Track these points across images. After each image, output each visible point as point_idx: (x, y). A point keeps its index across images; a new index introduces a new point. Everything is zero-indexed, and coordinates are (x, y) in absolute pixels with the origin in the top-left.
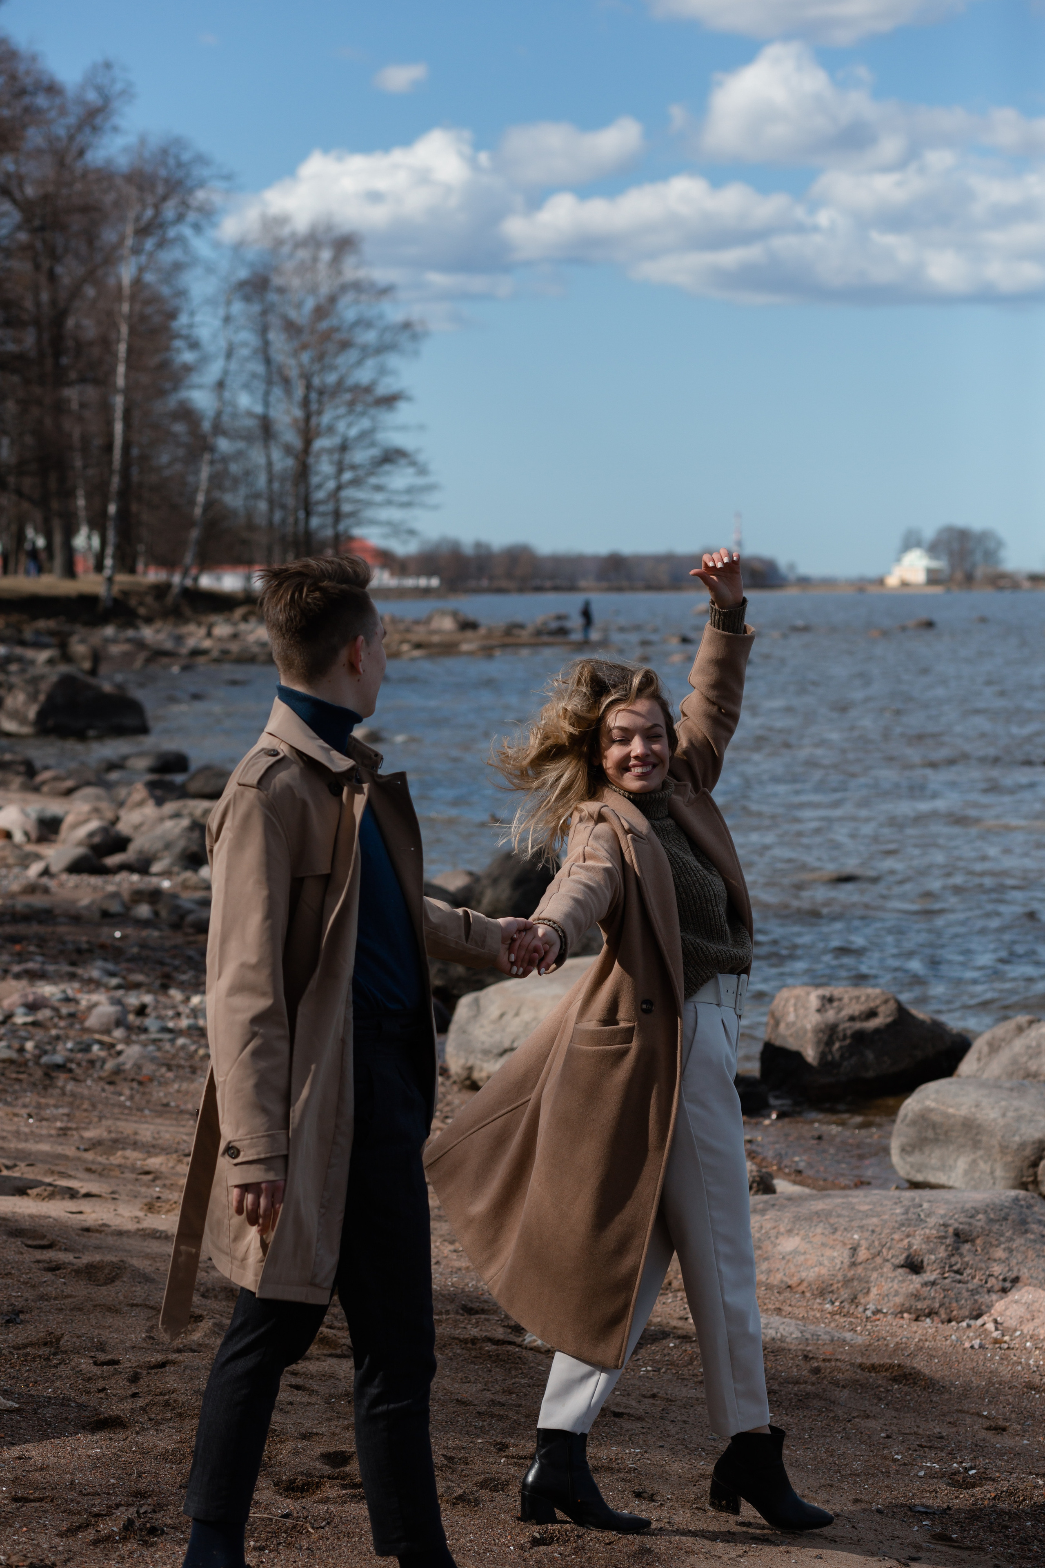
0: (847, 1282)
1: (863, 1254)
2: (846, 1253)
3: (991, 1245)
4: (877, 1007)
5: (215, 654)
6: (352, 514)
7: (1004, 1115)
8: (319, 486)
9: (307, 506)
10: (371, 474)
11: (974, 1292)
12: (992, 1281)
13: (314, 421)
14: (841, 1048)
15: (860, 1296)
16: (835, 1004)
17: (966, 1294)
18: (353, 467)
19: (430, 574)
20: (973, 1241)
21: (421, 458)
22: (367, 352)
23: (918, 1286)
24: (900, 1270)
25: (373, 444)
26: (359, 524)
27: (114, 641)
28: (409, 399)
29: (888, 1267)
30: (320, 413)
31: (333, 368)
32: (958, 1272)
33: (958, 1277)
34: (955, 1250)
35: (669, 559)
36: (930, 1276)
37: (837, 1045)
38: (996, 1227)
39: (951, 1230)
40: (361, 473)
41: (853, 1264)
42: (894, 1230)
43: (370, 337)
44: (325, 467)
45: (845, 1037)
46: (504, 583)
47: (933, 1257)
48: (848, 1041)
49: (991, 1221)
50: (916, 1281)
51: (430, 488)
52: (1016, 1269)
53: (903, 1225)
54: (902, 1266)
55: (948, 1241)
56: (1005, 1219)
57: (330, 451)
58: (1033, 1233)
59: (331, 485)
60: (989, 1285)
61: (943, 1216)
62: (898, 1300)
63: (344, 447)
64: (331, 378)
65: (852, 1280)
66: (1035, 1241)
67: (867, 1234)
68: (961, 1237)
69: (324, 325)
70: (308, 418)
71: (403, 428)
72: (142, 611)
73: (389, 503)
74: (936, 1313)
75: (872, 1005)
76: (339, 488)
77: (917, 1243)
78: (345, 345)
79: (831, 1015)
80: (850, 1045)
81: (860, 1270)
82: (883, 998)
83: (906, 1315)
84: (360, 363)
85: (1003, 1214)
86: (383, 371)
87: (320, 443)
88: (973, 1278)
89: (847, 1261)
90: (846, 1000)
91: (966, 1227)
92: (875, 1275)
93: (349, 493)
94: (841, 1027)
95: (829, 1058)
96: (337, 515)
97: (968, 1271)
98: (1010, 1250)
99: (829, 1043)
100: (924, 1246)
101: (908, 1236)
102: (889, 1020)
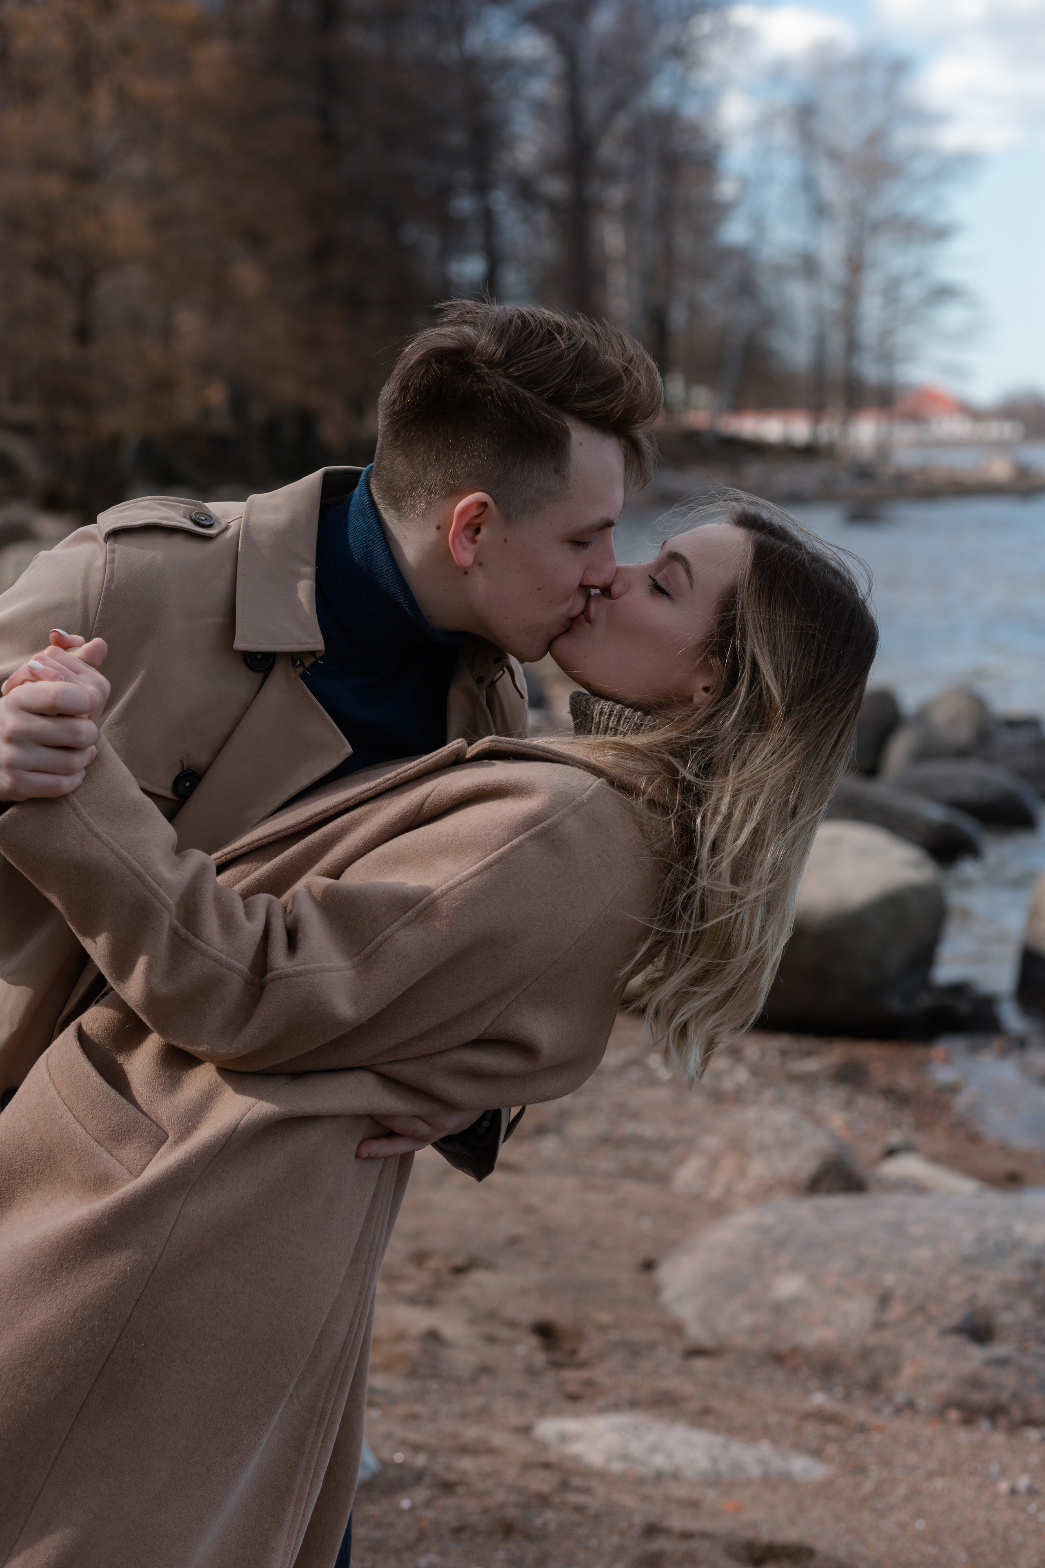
0: (866, 1353)
1: (897, 1308)
2: (871, 1304)
10: (924, 308)
15: (886, 1378)
23: (978, 1363)
24: (953, 1338)
29: (934, 1329)
36: (1000, 1349)
41: (879, 1324)
42: (951, 1269)
47: (1010, 1316)
50: (977, 1354)
53: (968, 1260)
54: (957, 1331)
62: (942, 1387)
65: (874, 1350)
67: (908, 1276)
74: (1006, 1412)
77: (988, 1293)
81: (888, 1335)
83: (952, 1413)
86: (937, 202)
89: (869, 1321)
92: (911, 1343)
100: (998, 1298)
101: (974, 1280)
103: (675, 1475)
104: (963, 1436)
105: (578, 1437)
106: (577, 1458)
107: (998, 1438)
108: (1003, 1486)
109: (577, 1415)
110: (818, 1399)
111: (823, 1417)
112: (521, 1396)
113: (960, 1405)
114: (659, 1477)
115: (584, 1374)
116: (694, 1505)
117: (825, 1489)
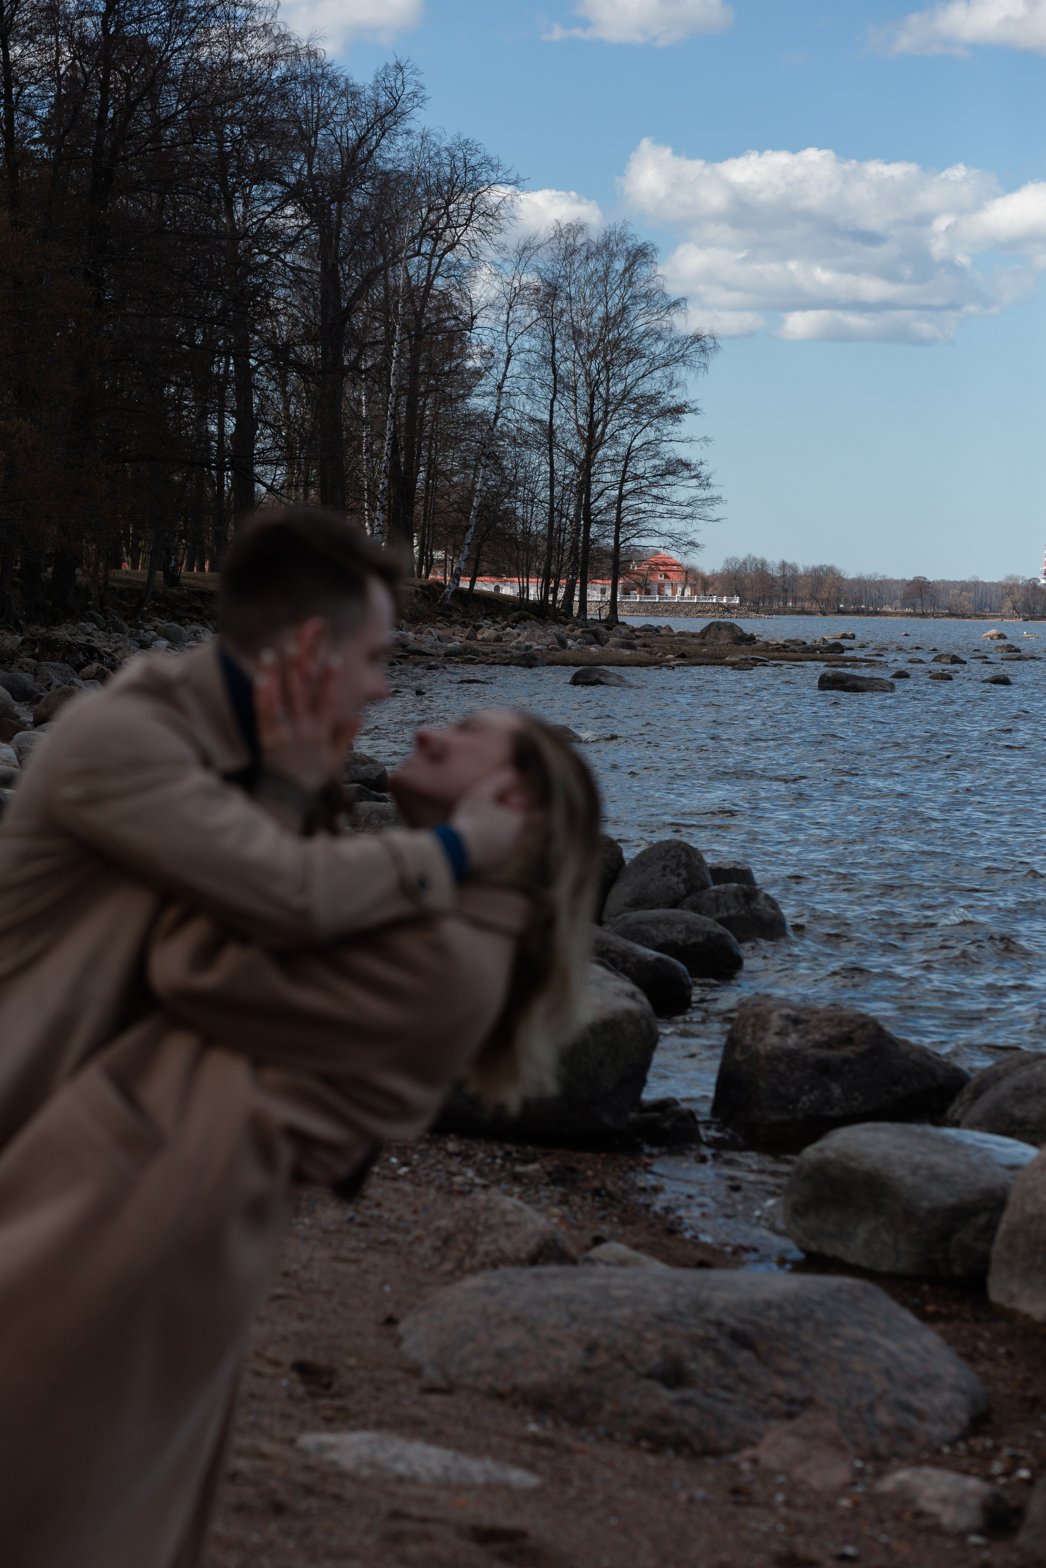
4: (851, 1030)
6: (634, 524)
8: (600, 494)
9: (586, 514)
10: (654, 484)
11: (747, 1417)
13: (598, 429)
16: (801, 1026)
18: (636, 477)
19: (731, 592)
20: (756, 1346)
21: (704, 470)
22: (654, 364)
23: (668, 1403)
24: (648, 1381)
25: (658, 455)
26: (638, 534)
28: (694, 411)
30: (605, 422)
31: (619, 378)
35: (974, 586)
36: (686, 1393)
39: (726, 1330)
40: (643, 483)
43: (659, 348)
44: (606, 477)
45: (807, 1068)
46: (808, 605)
50: (668, 1395)
54: (652, 1376)
57: (613, 461)
59: (614, 494)
61: (717, 1310)
63: (629, 456)
64: (618, 388)
69: (613, 334)
70: (592, 426)
73: (671, 514)
75: (844, 1026)
76: (621, 497)
78: (634, 354)
79: (794, 1040)
84: (648, 373)
86: (671, 383)
87: (604, 453)
91: (749, 1327)
93: (632, 502)
94: (807, 1053)
96: (619, 525)
102: (866, 1047)
103: (414, 1480)
104: (651, 1460)
105: (332, 1447)
106: (333, 1464)
107: (681, 1463)
108: (683, 1496)
109: (331, 1431)
110: (533, 1428)
111: (537, 1441)
112: (286, 1417)
113: (650, 1437)
114: (400, 1479)
115: (337, 1402)
116: (429, 1501)
117: (536, 1494)
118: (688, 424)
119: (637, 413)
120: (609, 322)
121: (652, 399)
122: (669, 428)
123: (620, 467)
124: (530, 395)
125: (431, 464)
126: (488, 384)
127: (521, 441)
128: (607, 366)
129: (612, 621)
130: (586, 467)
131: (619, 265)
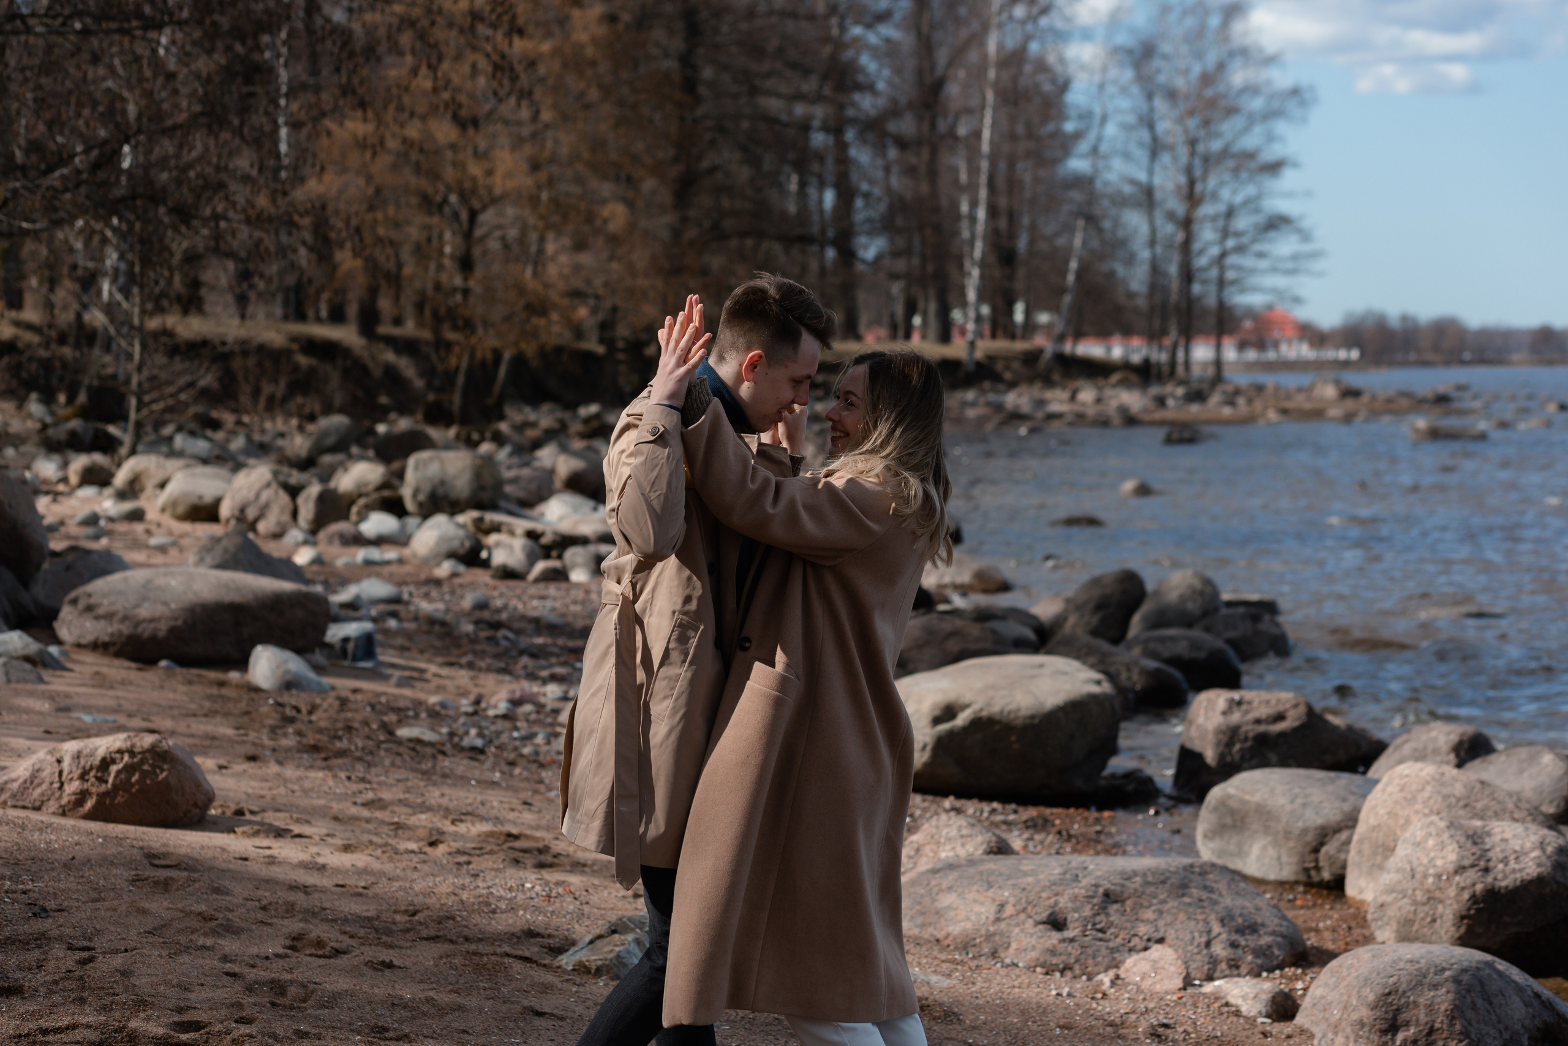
0: (989, 937)
1: (1009, 910)
2: (993, 908)
3: (1142, 906)
4: (1286, 711)
5: (1069, 418)
6: (1234, 282)
7: (1292, 801)
8: (1201, 252)
9: (1188, 275)
10: (1255, 240)
11: (1113, 950)
12: (1135, 941)
13: (1198, 187)
14: (1241, 749)
15: (1000, 950)
16: (1244, 707)
17: (1104, 952)
18: (1238, 234)
19: (1349, 346)
20: (1123, 902)
21: (1305, 224)
22: (1252, 120)
23: (1055, 942)
24: (1041, 927)
25: (1257, 211)
26: (1243, 291)
27: (973, 404)
28: (1296, 165)
29: (1030, 922)
30: (1204, 179)
31: (1218, 135)
32: (1102, 931)
33: (1100, 935)
34: (1103, 909)
36: (1069, 934)
37: (1237, 747)
38: (1150, 890)
39: (1101, 890)
40: (1245, 240)
41: (998, 920)
42: (1044, 889)
43: (1257, 104)
44: (1206, 235)
45: (1246, 739)
46: (1430, 356)
47: (1076, 915)
48: (1249, 744)
49: (1147, 883)
50: (1055, 936)
51: (1315, 255)
52: (1162, 930)
53: (1055, 884)
54: (1044, 923)
55: (1095, 901)
56: (1164, 882)
57: (1214, 218)
58: (1191, 896)
59: (1215, 251)
60: (1132, 944)
61: (1097, 877)
62: (1033, 955)
63: (1230, 213)
64: (1216, 145)
65: (994, 934)
66: (1190, 904)
67: (1017, 892)
68: (1109, 898)
69: (1209, 93)
70: (1192, 183)
71: (1290, 195)
72: (1008, 376)
73: (1274, 270)
74: (1071, 969)
75: (1281, 708)
76: (1223, 255)
77: (1064, 902)
78: (1232, 111)
79: (1236, 717)
80: (1252, 747)
81: (1003, 925)
82: (1294, 702)
83: (1039, 970)
84: (1247, 129)
85: (1162, 878)
86: (1271, 138)
87: (1206, 210)
88: (1116, 937)
89: (992, 917)
90: (1255, 704)
91: (1118, 889)
92: (1017, 930)
93: (1232, 260)
94: (1244, 729)
95: (1228, 759)
96: (1221, 283)
97: (1112, 930)
98: (1160, 912)
99: (1230, 744)
100: (1070, 905)
101: (1057, 894)
102: (1297, 724)
113: (1044, 965)
118: (1288, 179)
119: (1236, 171)
120: (1207, 79)
121: (1250, 156)
122: (1273, 184)
123: (1220, 223)
124: (1127, 156)
125: (1033, 228)
126: (1084, 146)
127: (1121, 201)
128: (1206, 123)
129: (1218, 378)
130: (1187, 224)
131: (1214, 21)
